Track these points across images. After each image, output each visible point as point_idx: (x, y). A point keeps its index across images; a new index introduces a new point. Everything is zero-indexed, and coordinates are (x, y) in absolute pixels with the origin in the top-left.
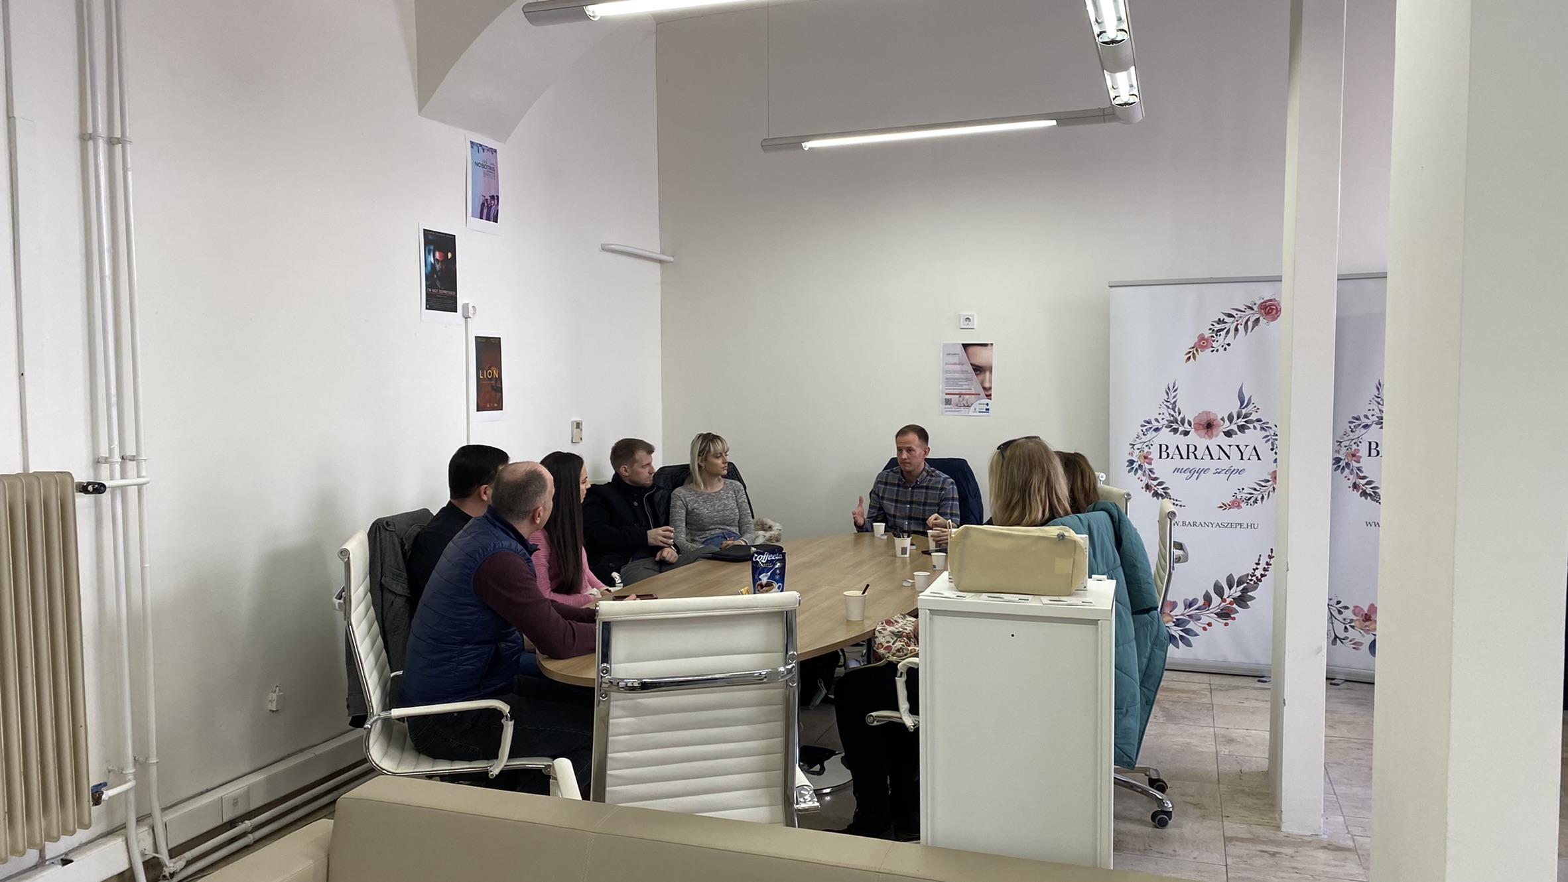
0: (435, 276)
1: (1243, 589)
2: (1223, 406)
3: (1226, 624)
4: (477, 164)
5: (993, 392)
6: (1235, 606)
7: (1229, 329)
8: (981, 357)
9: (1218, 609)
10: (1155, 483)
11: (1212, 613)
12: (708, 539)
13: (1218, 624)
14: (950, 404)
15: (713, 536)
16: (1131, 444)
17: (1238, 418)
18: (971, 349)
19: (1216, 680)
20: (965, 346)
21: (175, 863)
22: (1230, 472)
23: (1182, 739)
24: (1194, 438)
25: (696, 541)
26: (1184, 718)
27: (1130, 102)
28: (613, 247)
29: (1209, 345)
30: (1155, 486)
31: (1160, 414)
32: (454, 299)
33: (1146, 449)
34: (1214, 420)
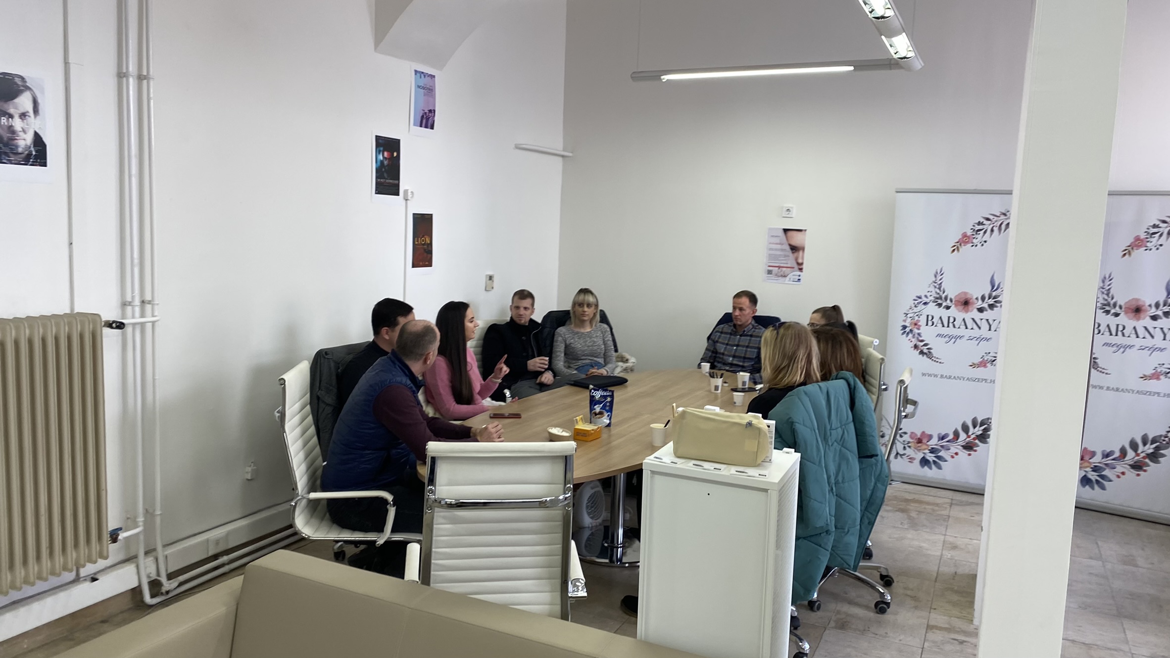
0: (383, 170)
1: (984, 429)
2: (978, 289)
3: (970, 455)
4: (419, 87)
5: (804, 266)
6: (977, 441)
7: (986, 230)
8: (797, 239)
9: (964, 443)
10: (922, 344)
11: (958, 445)
12: (580, 367)
13: (963, 454)
14: (771, 274)
15: (584, 365)
16: (905, 314)
17: (989, 299)
18: (790, 233)
19: (959, 497)
20: (786, 231)
21: (170, 584)
22: (980, 339)
23: (918, 543)
24: (954, 312)
25: (571, 367)
26: (924, 526)
27: (907, 56)
28: (524, 146)
29: (970, 241)
30: (922, 346)
31: (929, 292)
32: (398, 185)
33: (916, 318)
34: (971, 299)
